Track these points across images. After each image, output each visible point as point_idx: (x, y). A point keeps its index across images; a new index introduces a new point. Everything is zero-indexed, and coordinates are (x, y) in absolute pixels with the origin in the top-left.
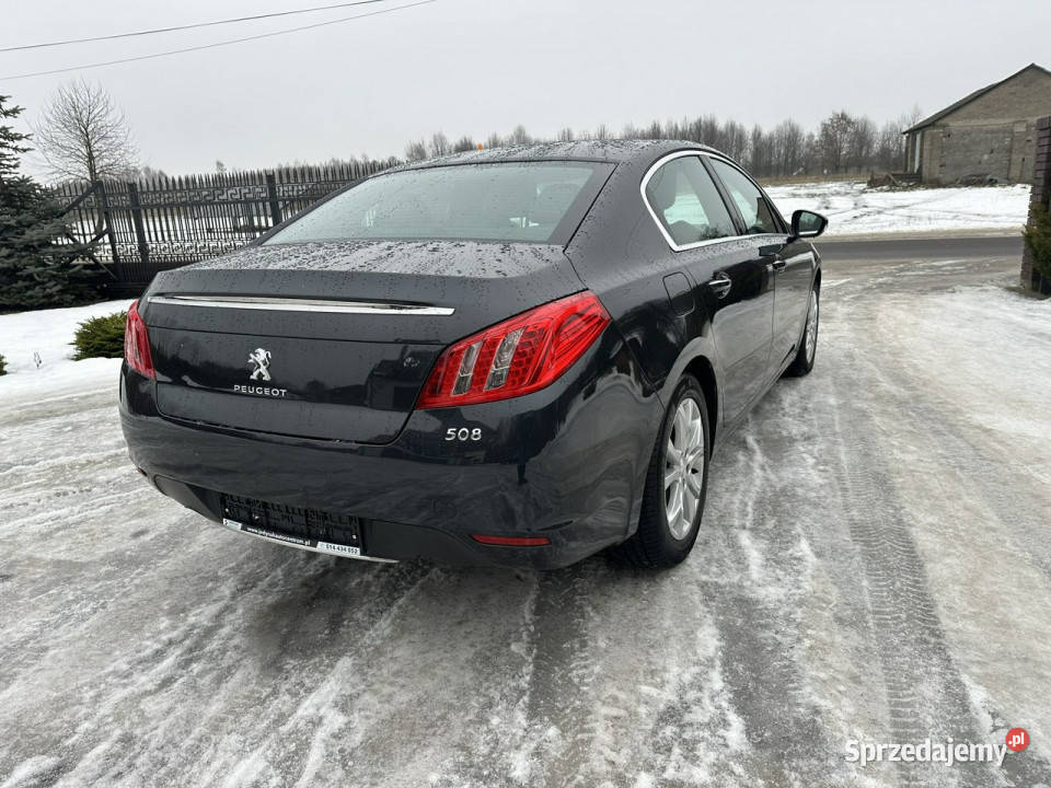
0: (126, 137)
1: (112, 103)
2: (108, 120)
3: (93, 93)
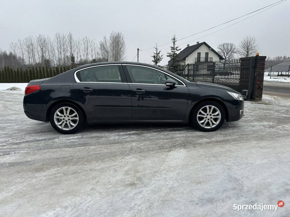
3: (252, 38)
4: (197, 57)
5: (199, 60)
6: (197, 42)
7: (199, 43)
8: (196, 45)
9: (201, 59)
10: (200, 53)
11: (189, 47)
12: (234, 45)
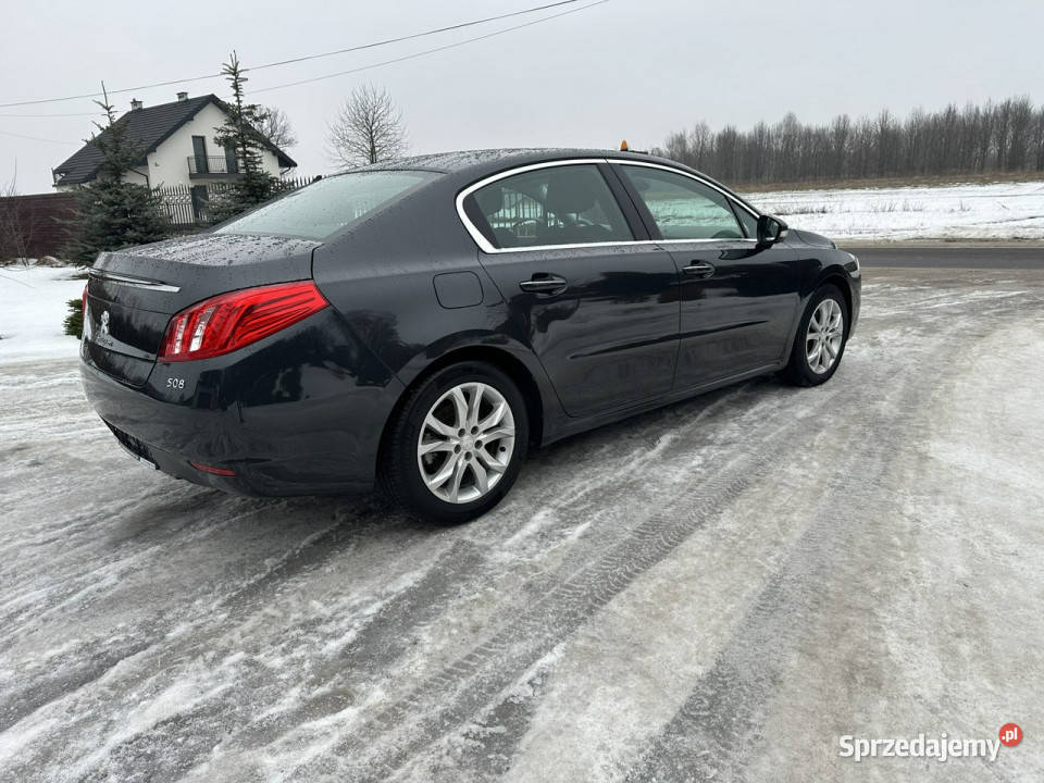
0: (402, 133)
1: (392, 104)
2: (390, 118)
3: (378, 95)
4: (192, 154)
5: (203, 169)
6: (181, 95)
7: (190, 97)
8: (174, 105)
9: (210, 161)
10: (203, 138)
11: (140, 110)
12: (280, 114)
